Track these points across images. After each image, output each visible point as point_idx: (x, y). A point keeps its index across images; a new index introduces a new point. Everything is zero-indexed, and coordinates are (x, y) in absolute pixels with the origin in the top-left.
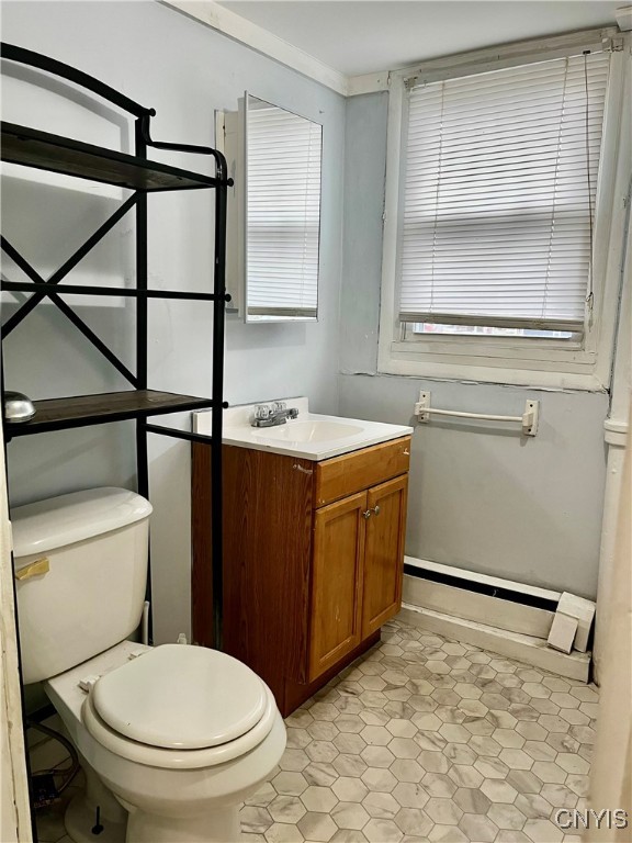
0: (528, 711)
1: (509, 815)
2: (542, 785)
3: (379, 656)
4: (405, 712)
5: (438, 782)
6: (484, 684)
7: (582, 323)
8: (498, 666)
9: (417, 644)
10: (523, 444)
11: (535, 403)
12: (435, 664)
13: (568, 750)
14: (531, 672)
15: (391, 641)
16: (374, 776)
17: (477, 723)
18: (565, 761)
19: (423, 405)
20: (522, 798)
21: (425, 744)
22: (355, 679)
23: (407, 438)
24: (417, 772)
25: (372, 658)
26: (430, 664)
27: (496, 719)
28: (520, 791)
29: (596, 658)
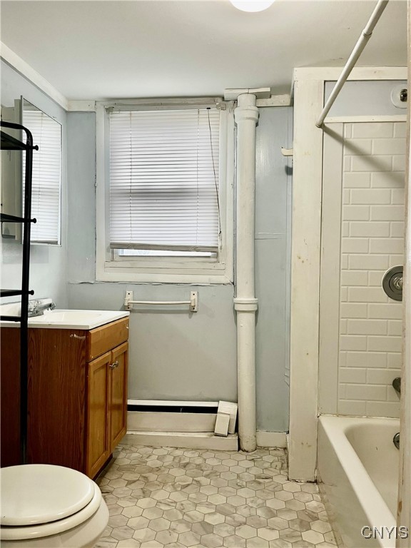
0: (213, 474)
1: (225, 529)
2: (236, 508)
3: (115, 467)
4: (145, 494)
5: (180, 525)
6: (185, 466)
7: (217, 247)
8: (188, 454)
9: (137, 455)
10: (190, 318)
11: (196, 293)
12: (153, 462)
13: (242, 487)
14: (208, 453)
15: (120, 457)
16: (140, 534)
17: (189, 487)
18: (242, 492)
19: (129, 300)
20: (228, 518)
21: (164, 507)
22: (106, 484)
23: (127, 318)
24: (165, 524)
25: (111, 469)
26: (149, 464)
27: (198, 482)
28: (226, 515)
29: (241, 435)
